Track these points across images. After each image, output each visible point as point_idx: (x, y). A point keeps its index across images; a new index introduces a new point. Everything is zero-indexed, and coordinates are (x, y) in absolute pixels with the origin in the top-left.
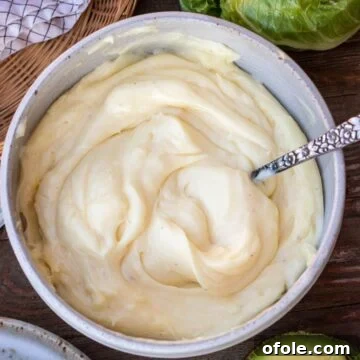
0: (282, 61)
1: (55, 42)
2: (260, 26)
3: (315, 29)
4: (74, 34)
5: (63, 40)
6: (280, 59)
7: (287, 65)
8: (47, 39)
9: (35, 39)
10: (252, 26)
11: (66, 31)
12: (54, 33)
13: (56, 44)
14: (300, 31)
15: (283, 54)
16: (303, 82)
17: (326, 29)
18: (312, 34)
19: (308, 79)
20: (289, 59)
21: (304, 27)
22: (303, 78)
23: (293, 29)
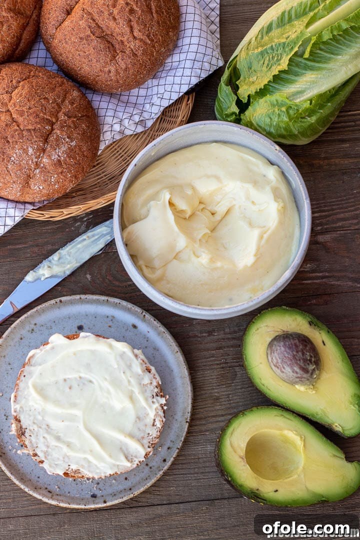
0: (277, 152)
1: (140, 135)
2: (265, 130)
3: (296, 133)
4: (151, 130)
5: (145, 134)
6: (276, 150)
7: (280, 154)
8: (135, 133)
9: (128, 132)
10: (260, 130)
11: (146, 129)
12: (140, 129)
13: (141, 136)
14: (288, 134)
15: (277, 147)
16: (289, 164)
17: (303, 134)
18: (295, 135)
19: (292, 162)
20: (281, 150)
21: (291, 131)
22: (289, 161)
23: (284, 133)
